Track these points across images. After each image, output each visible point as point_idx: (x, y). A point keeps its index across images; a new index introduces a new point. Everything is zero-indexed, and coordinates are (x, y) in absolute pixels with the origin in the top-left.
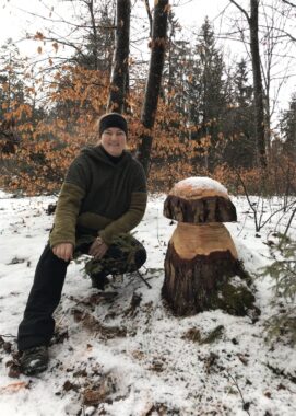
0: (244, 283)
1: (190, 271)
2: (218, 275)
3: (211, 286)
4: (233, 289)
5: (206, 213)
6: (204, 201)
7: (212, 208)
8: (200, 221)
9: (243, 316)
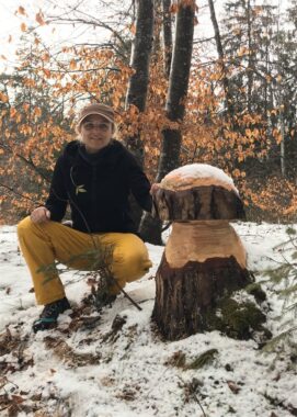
0: (252, 298)
1: (179, 283)
2: (216, 288)
3: (206, 302)
4: (235, 305)
5: (198, 207)
6: (195, 193)
7: (206, 201)
8: (190, 217)
9: (247, 340)
